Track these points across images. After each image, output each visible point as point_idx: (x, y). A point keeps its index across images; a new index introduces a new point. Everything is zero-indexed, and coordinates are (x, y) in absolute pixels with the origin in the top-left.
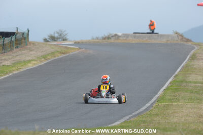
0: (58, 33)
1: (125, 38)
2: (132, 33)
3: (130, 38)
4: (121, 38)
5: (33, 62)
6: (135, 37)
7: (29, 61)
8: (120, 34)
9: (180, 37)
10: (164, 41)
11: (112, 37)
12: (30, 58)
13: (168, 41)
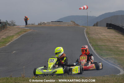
0: (11, 22)
1: (48, 24)
2: (50, 22)
3: (50, 24)
4: (46, 24)
5: (15, 36)
6: (53, 24)
7: (13, 36)
8: (46, 22)
9: (74, 23)
10: (66, 25)
11: (42, 23)
12: (12, 35)
13: (68, 25)
